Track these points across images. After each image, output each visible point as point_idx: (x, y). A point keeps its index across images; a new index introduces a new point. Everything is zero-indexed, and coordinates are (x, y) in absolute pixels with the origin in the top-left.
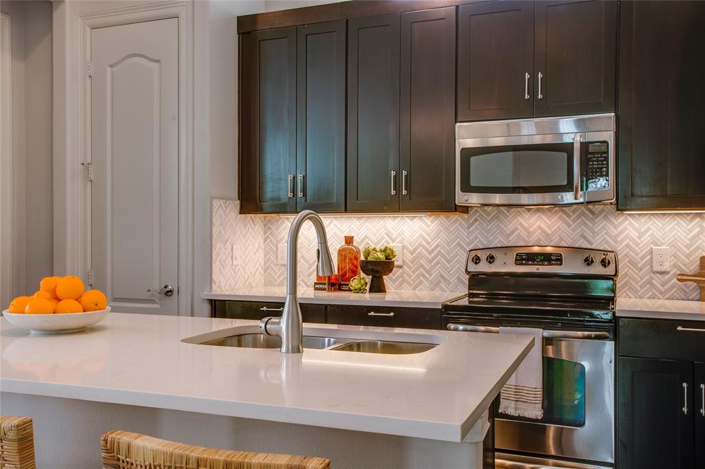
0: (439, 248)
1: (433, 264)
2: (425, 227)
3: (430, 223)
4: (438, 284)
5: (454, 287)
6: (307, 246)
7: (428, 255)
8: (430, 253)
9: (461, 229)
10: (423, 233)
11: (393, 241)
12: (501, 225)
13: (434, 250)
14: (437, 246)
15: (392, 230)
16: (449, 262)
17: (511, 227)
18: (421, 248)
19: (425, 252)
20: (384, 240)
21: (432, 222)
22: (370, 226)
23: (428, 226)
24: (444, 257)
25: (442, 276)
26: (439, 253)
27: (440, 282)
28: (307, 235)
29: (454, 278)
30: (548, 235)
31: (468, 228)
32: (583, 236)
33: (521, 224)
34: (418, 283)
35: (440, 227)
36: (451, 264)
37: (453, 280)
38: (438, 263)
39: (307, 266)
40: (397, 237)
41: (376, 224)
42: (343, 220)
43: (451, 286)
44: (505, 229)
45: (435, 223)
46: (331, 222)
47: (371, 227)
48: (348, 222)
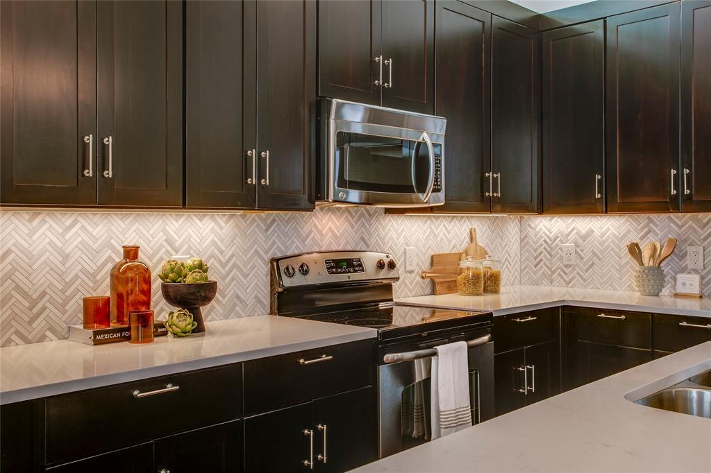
0: (235, 258)
1: (226, 281)
2: (218, 230)
3: (223, 224)
4: (232, 309)
5: (251, 310)
6: (27, 268)
7: (220, 268)
8: (224, 266)
9: (257, 231)
10: (216, 239)
11: (177, 252)
12: (298, 226)
13: (228, 262)
14: (232, 256)
15: (174, 236)
16: (246, 276)
17: (306, 229)
18: (213, 259)
19: (216, 264)
20: (164, 250)
21: (226, 223)
22: (141, 227)
23: (222, 228)
24: (240, 270)
25: (238, 297)
26: (235, 266)
27: (235, 305)
28: (26, 246)
29: (250, 299)
30: (336, 237)
31: (267, 230)
32: (362, 239)
33: (315, 226)
34: (209, 311)
35: (236, 230)
36: (248, 279)
37: (250, 301)
38: (233, 279)
39: (27, 304)
40: (182, 244)
41: (150, 225)
42: (96, 219)
43: (248, 308)
44: (300, 230)
45: (230, 223)
46: (76, 222)
47: (143, 231)
48: (106, 221)
